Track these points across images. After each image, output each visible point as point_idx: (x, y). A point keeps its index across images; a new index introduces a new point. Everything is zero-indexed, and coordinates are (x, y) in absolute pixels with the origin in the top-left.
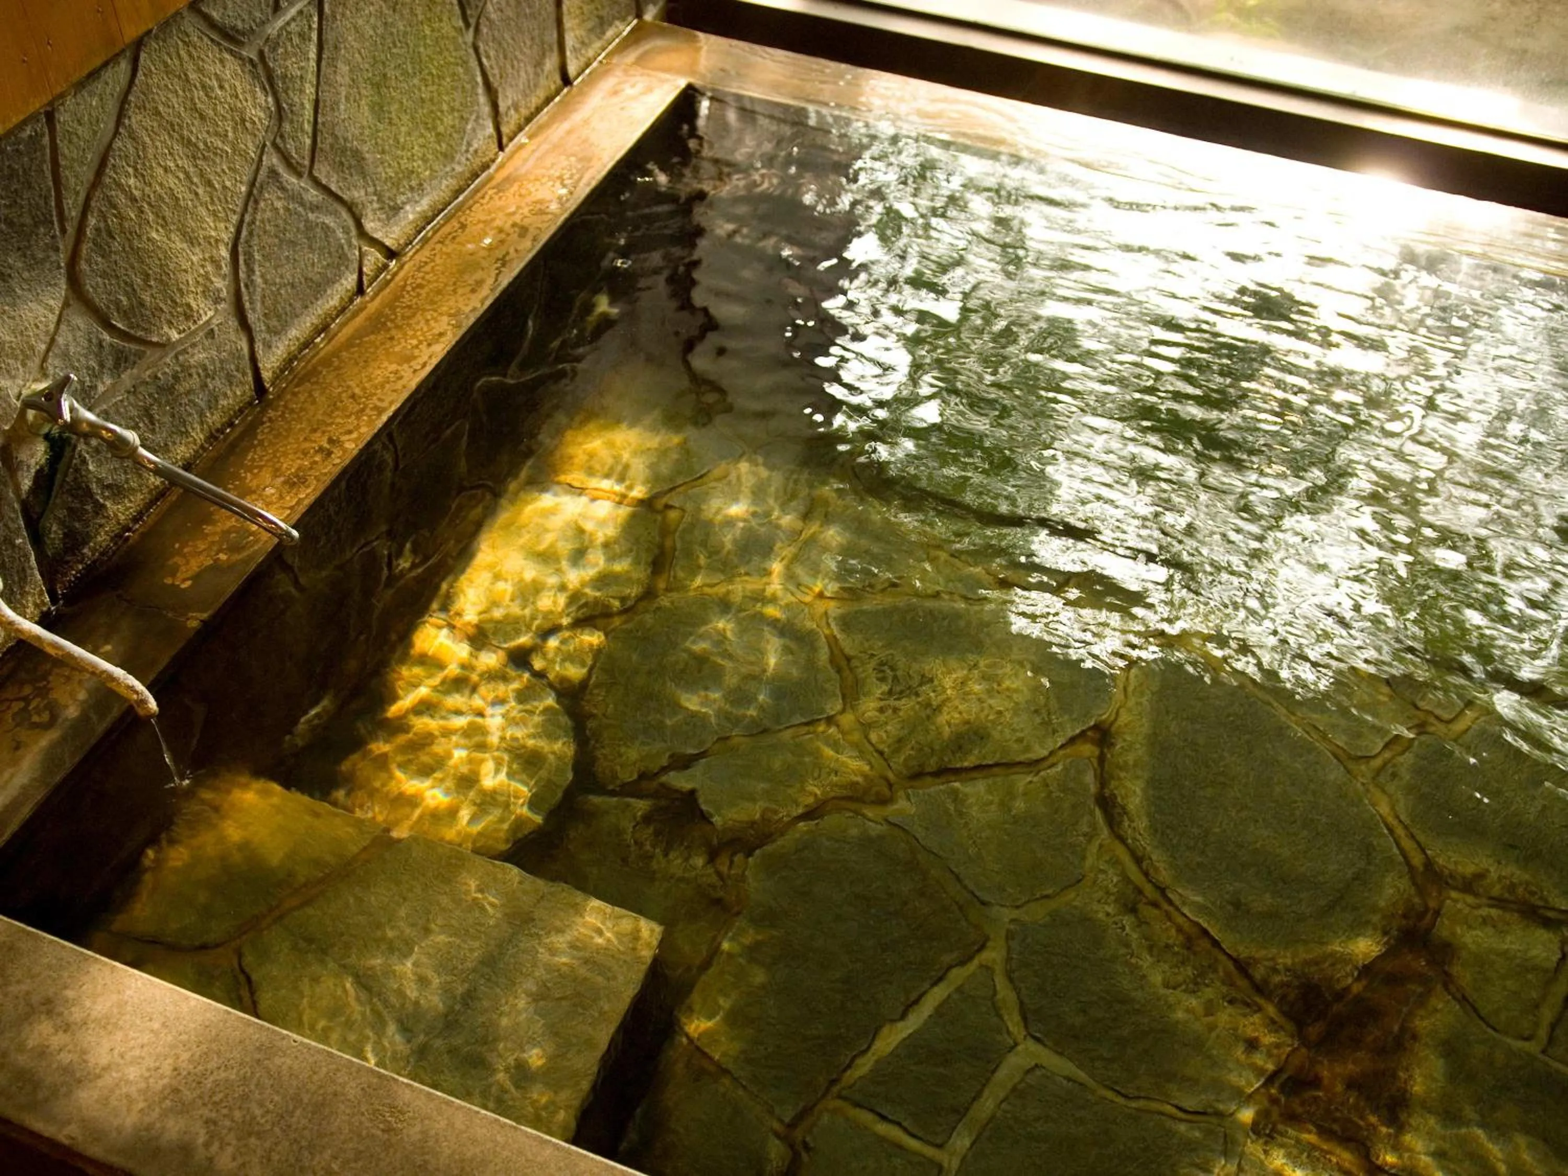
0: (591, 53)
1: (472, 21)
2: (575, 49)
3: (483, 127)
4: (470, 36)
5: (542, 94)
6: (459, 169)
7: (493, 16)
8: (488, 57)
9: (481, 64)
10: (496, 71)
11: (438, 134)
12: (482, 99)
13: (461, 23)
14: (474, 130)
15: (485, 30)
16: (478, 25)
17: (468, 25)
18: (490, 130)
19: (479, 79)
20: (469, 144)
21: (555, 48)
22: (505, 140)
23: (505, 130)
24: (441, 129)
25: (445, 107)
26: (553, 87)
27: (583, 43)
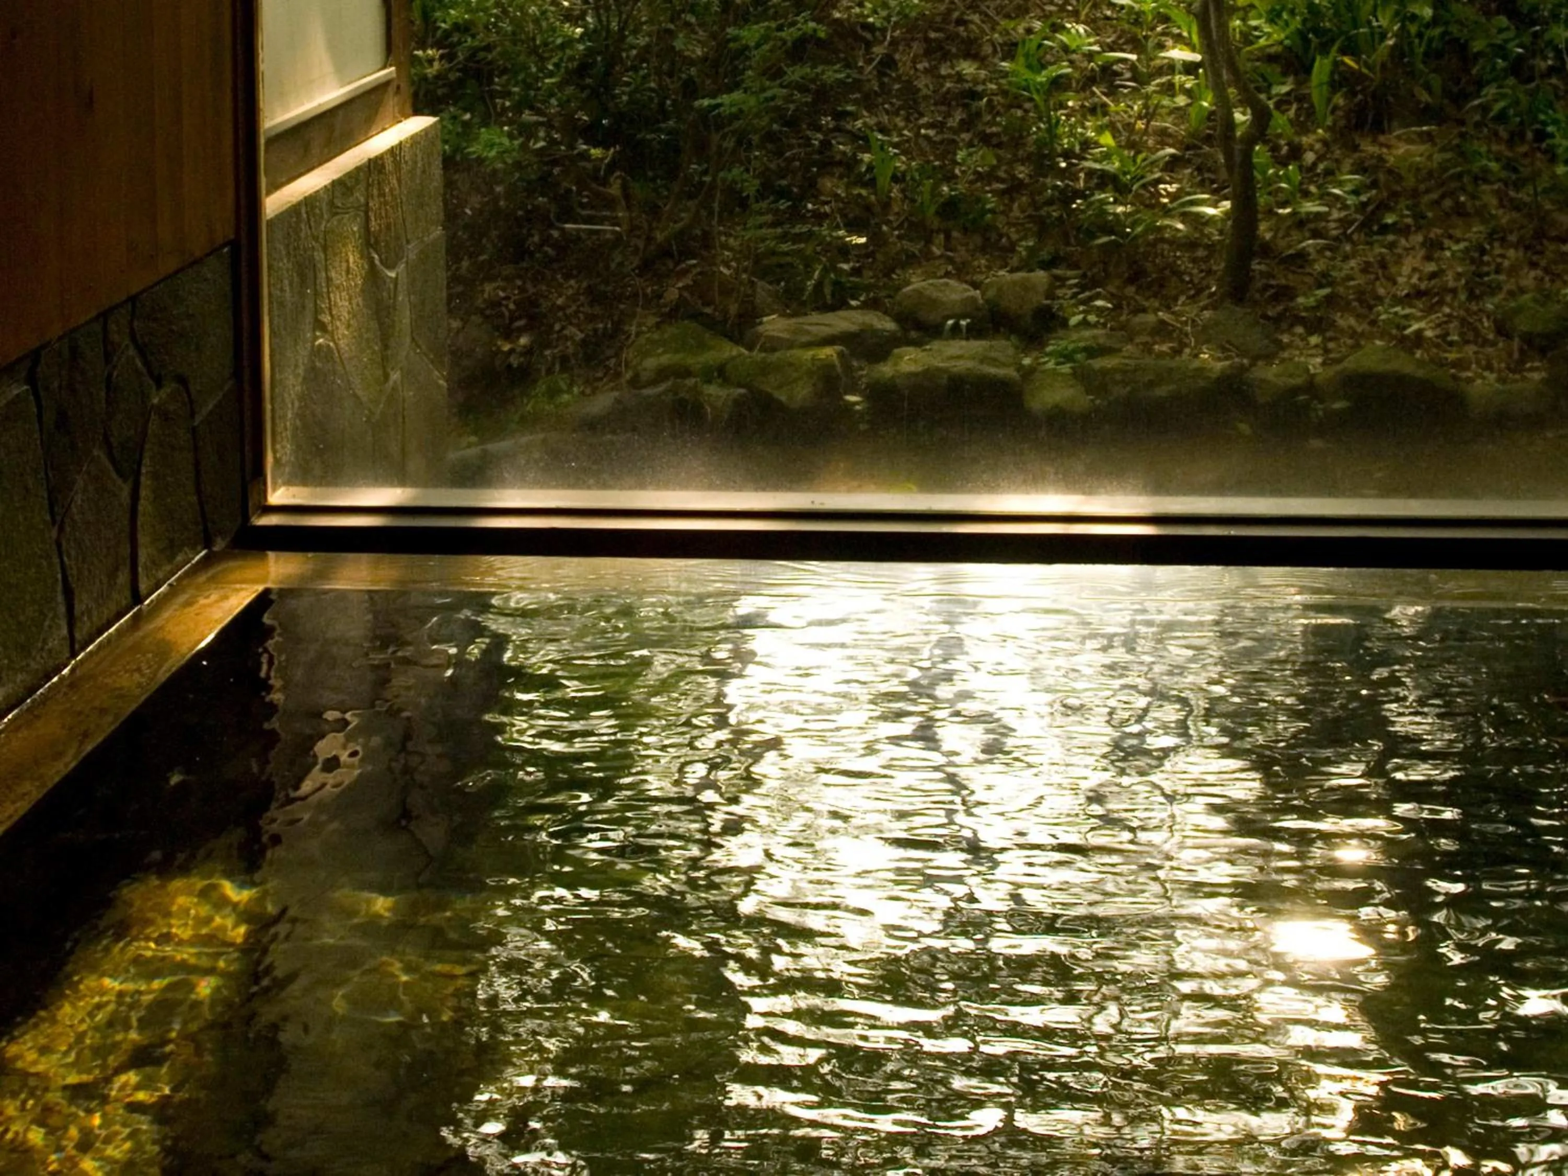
0: (160, 575)
1: (58, 518)
2: (146, 568)
3: (59, 627)
4: (54, 533)
5: (113, 608)
6: (33, 665)
7: (77, 517)
8: (69, 556)
9: (62, 562)
10: (75, 572)
11: (19, 623)
12: (60, 598)
13: (48, 518)
14: (50, 627)
15: (68, 529)
16: (62, 522)
17: (54, 522)
18: (65, 631)
19: (59, 576)
20: (45, 642)
21: (128, 561)
22: (77, 646)
23: (78, 636)
24: (22, 618)
25: (28, 597)
26: (124, 602)
27: (154, 562)
